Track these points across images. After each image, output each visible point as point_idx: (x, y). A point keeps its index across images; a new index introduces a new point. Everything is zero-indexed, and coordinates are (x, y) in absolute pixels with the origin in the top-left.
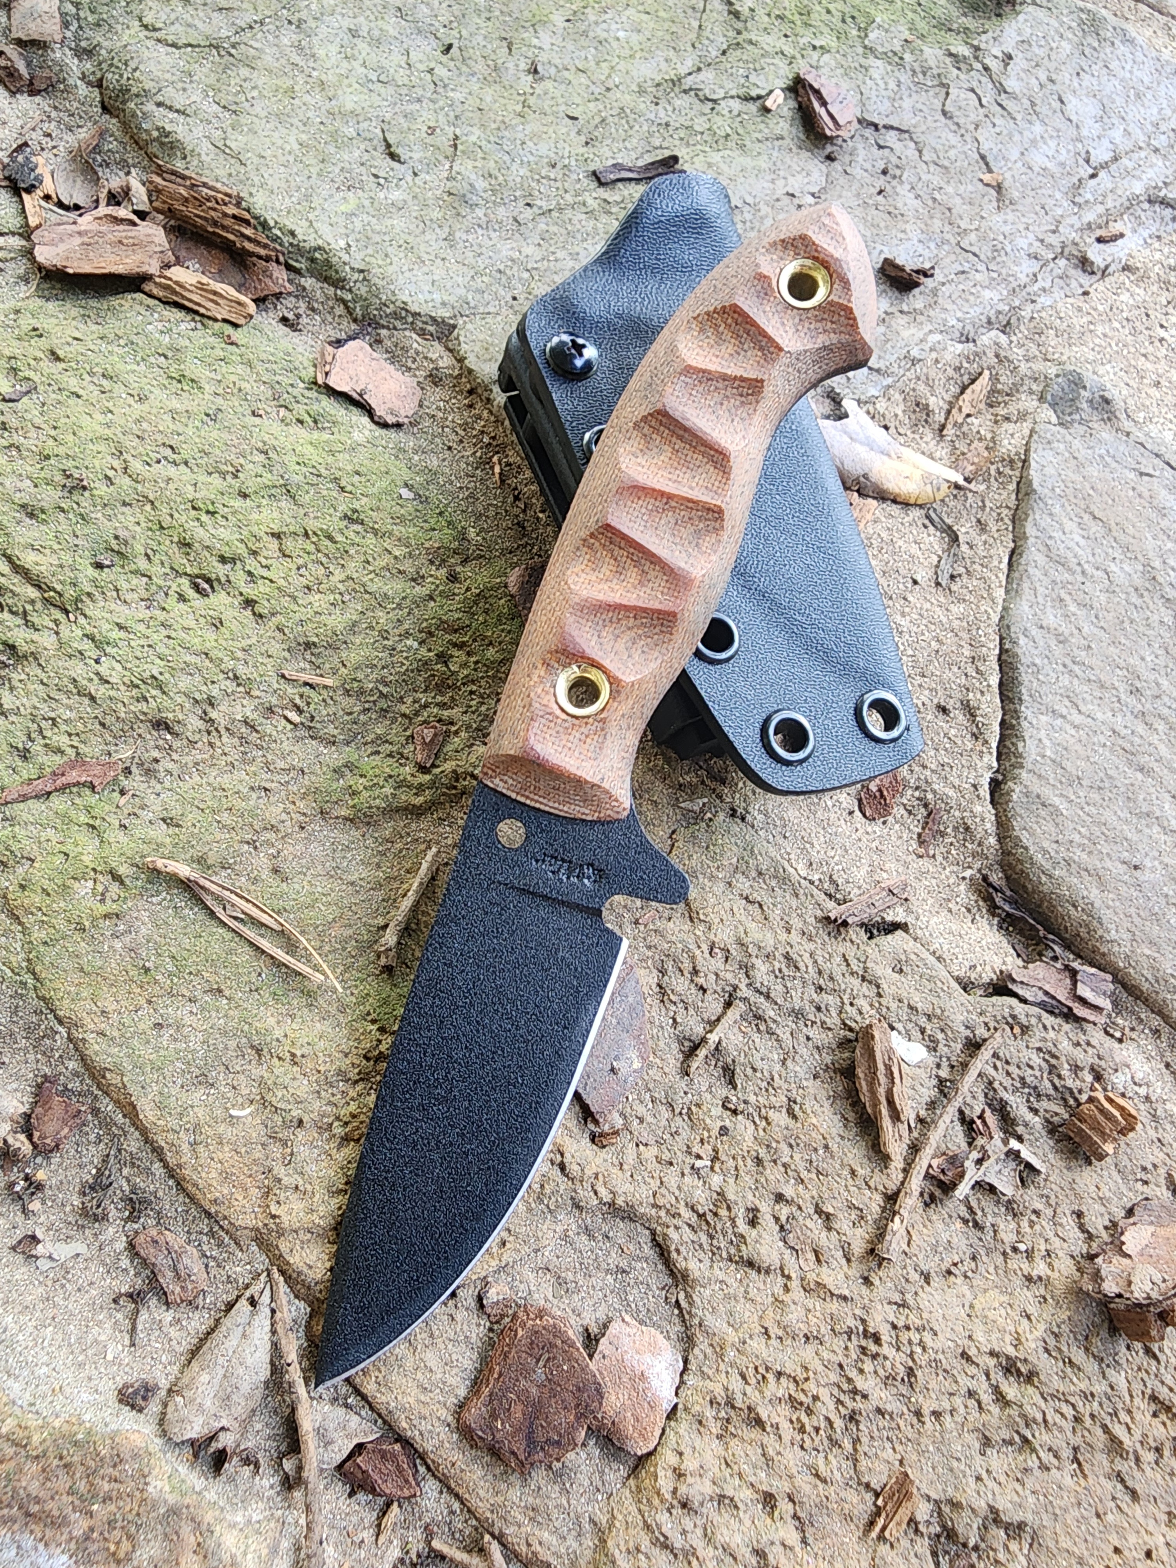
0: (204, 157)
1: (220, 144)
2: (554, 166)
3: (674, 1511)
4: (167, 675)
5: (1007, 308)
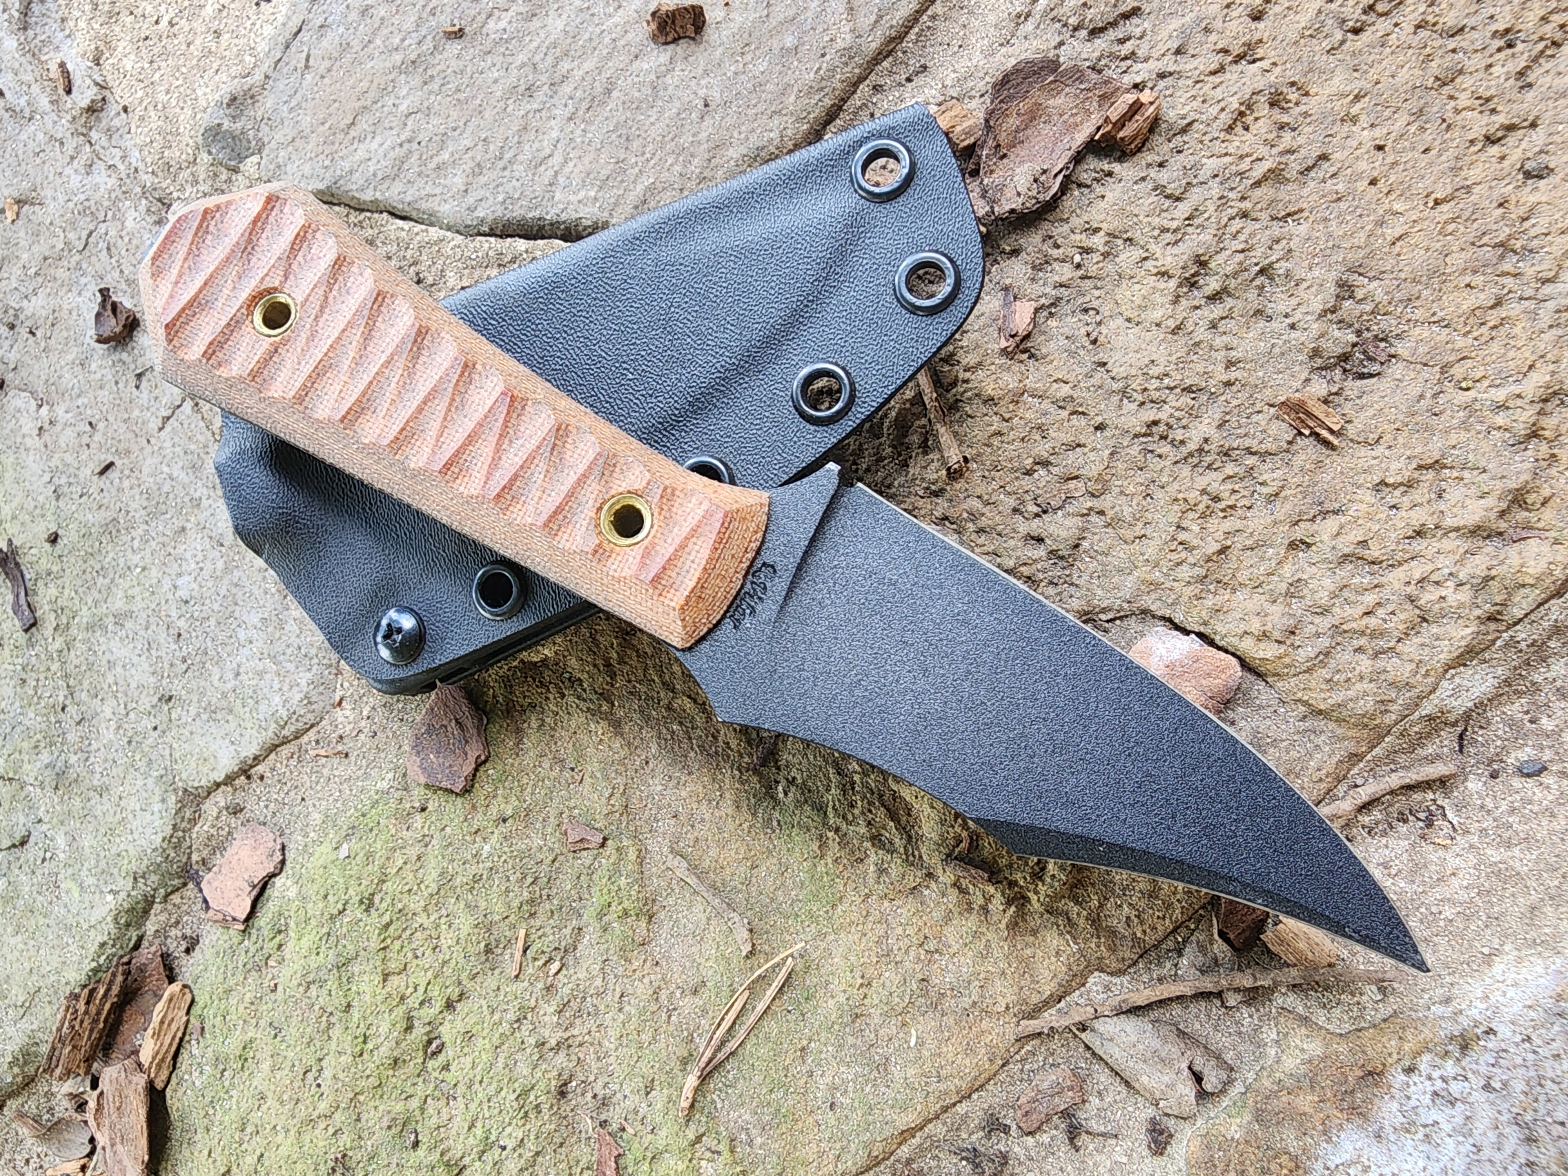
0: (35, 1027)
1: (22, 1011)
2: (24, 681)
3: (1298, 643)
4: (516, 1085)
5: (144, 201)
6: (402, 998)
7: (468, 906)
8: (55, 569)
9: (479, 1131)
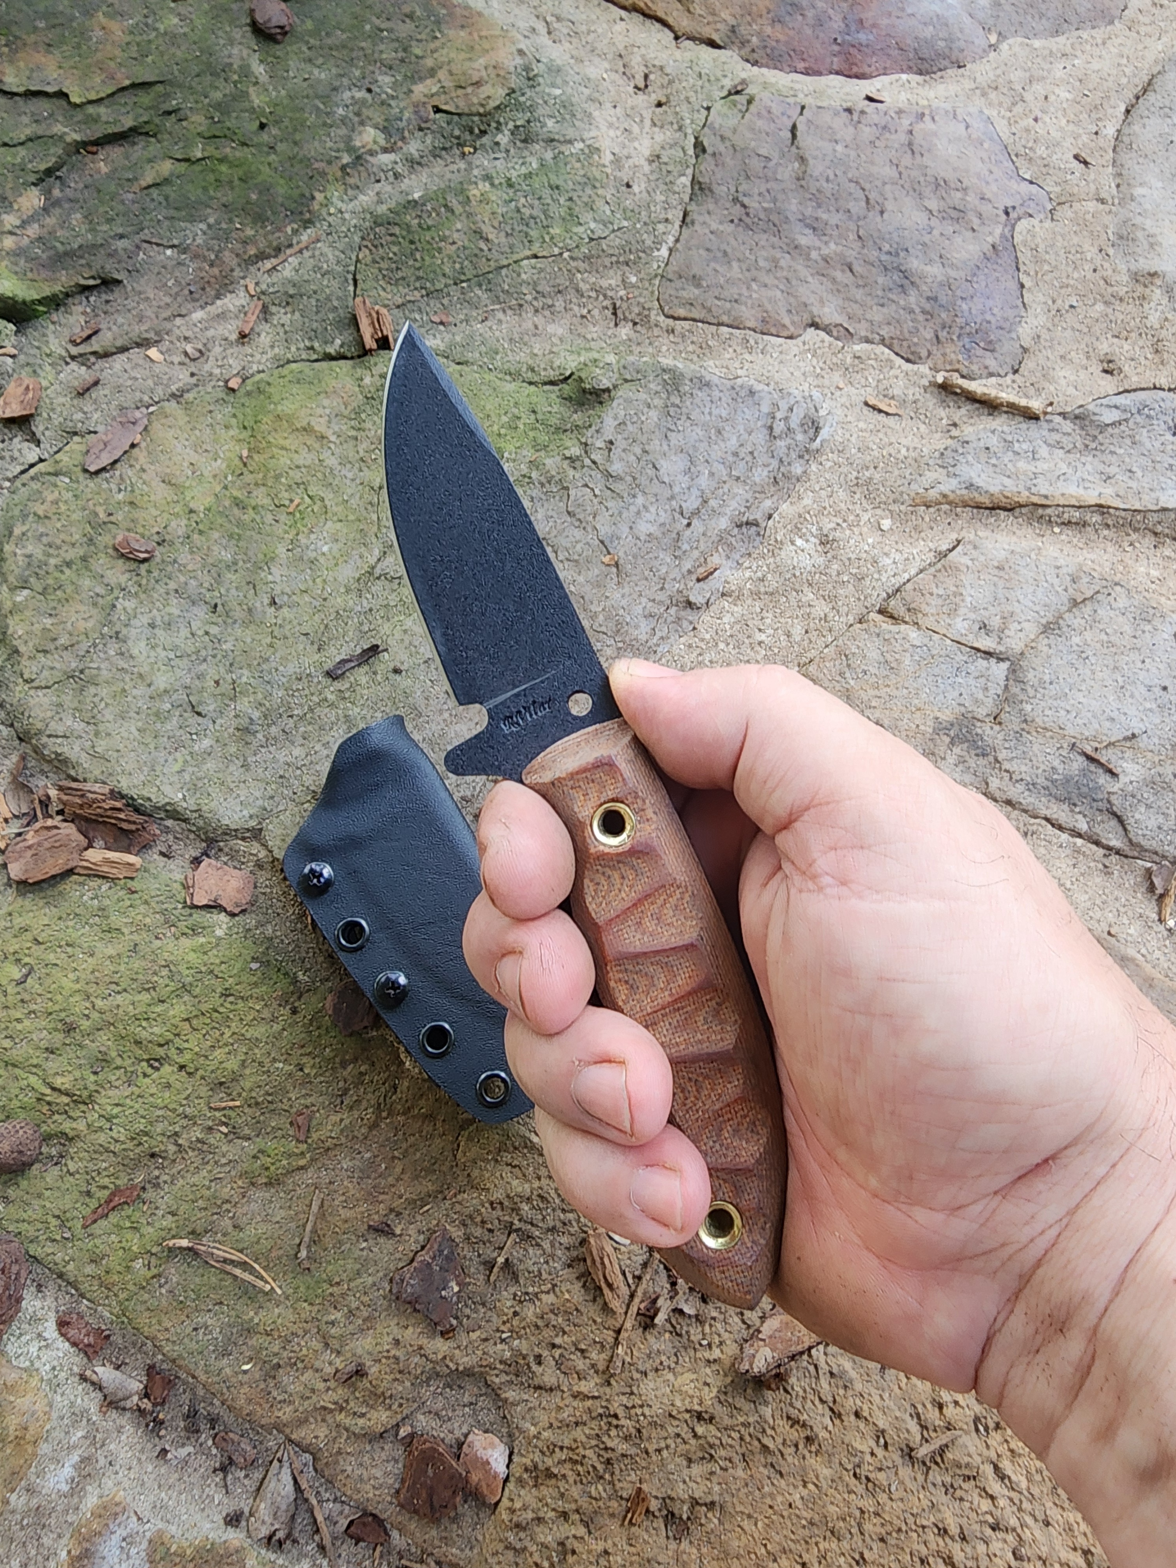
1: (91, 752)
2: (300, 679)
3: (513, 1530)
4: (149, 1127)
6: (178, 1035)
7: (244, 1061)
8: (379, 677)
9: (116, 1110)
